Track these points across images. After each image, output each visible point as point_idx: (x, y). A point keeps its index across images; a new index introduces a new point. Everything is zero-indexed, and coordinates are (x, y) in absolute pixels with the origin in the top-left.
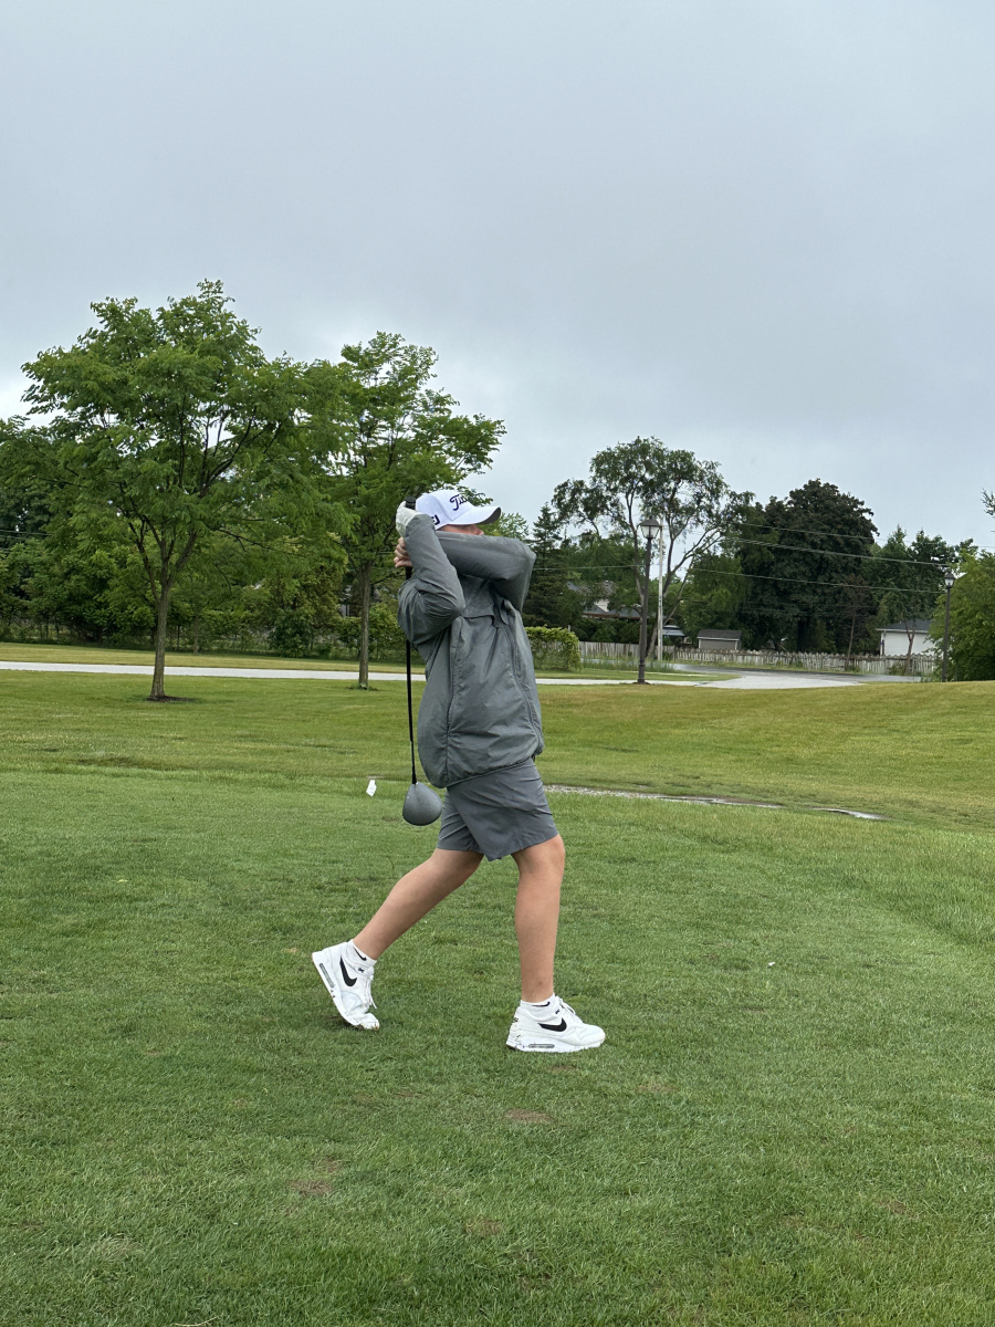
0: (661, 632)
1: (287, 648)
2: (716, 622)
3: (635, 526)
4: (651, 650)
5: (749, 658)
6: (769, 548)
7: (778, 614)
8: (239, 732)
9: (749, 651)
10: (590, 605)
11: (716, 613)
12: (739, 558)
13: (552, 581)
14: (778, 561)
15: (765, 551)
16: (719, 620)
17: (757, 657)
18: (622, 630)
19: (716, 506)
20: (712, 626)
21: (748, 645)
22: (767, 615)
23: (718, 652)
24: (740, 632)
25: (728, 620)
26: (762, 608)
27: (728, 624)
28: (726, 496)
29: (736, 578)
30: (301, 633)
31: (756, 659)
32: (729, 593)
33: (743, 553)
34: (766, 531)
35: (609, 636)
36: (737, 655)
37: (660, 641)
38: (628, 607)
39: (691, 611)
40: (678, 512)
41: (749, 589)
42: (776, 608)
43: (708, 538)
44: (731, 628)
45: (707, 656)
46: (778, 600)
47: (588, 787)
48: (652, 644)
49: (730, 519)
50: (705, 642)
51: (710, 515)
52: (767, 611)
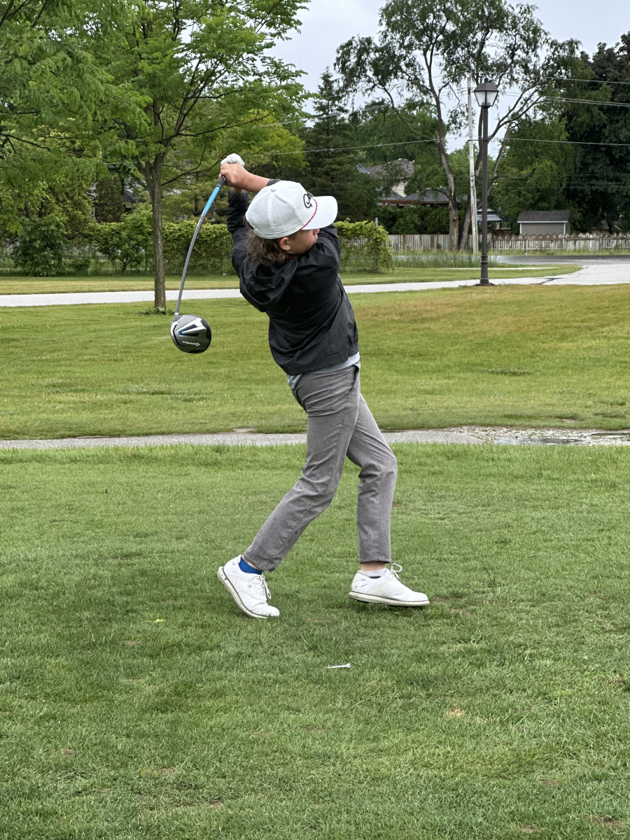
0: (475, 218)
1: (37, 264)
2: (540, 202)
3: (436, 90)
4: (464, 241)
5: (582, 243)
6: (601, 108)
7: (613, 187)
8: (48, 381)
9: (581, 235)
10: (388, 191)
11: (538, 190)
12: (565, 121)
13: (340, 164)
14: (611, 122)
15: (596, 111)
16: (542, 199)
17: (590, 242)
18: (427, 218)
19: (534, 59)
20: (534, 207)
21: (578, 228)
22: (601, 189)
23: (544, 239)
24: (567, 212)
25: (553, 199)
26: (594, 182)
27: (554, 203)
28: (546, 47)
29: (561, 147)
30: (52, 247)
31: (591, 243)
32: (555, 167)
33: (569, 115)
34: (594, 86)
35: (412, 226)
36: (567, 240)
37: (474, 229)
38: (433, 190)
39: (507, 191)
40: (487, 69)
41: (578, 159)
42: (611, 180)
43: (526, 101)
44: (556, 208)
45: (531, 244)
46: (613, 171)
47: (506, 426)
48: (465, 234)
49: (551, 75)
50: (526, 227)
51: (527, 71)
52: (601, 185)
